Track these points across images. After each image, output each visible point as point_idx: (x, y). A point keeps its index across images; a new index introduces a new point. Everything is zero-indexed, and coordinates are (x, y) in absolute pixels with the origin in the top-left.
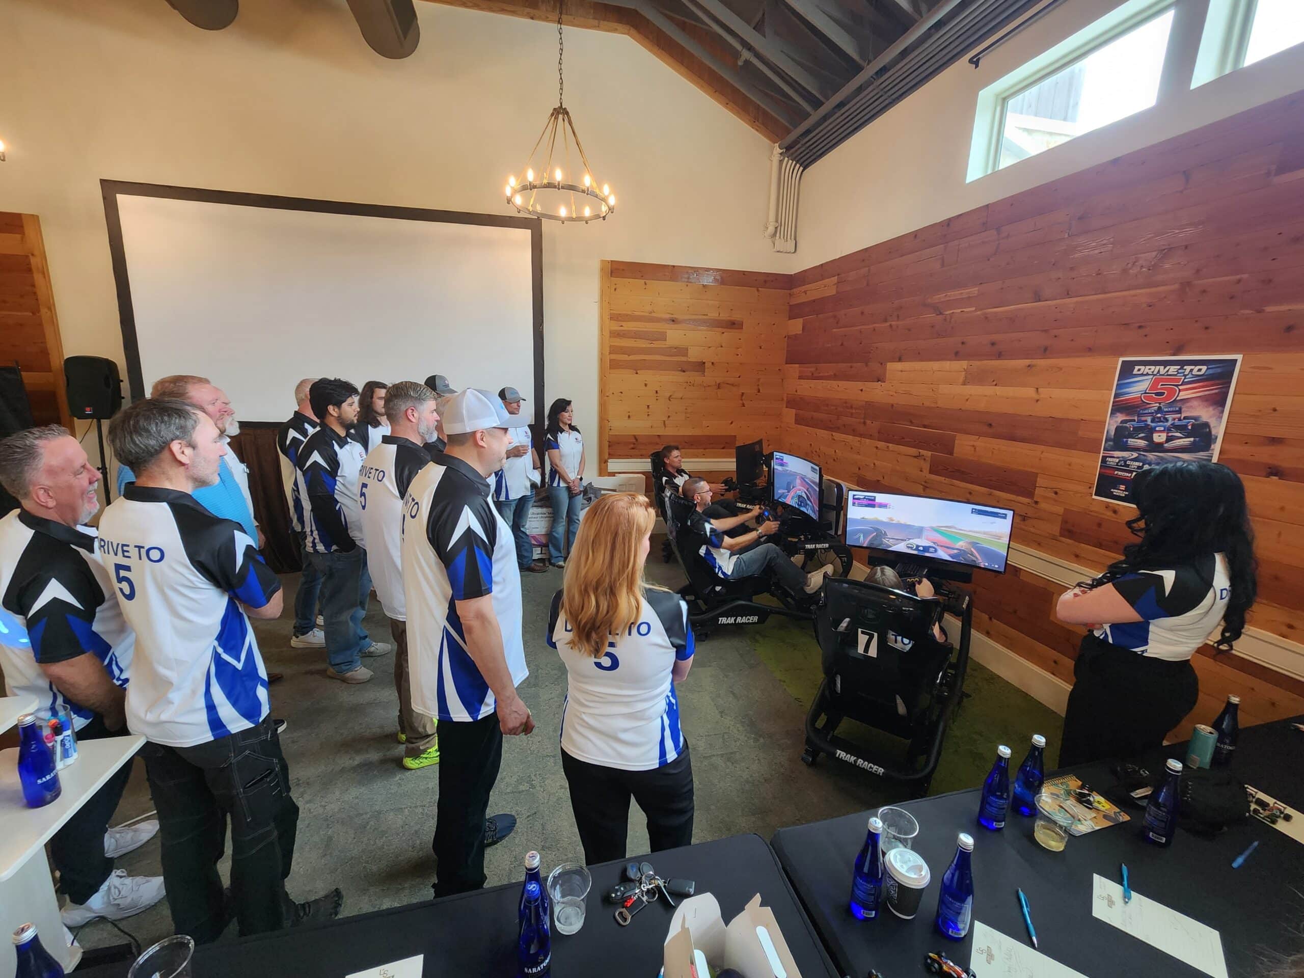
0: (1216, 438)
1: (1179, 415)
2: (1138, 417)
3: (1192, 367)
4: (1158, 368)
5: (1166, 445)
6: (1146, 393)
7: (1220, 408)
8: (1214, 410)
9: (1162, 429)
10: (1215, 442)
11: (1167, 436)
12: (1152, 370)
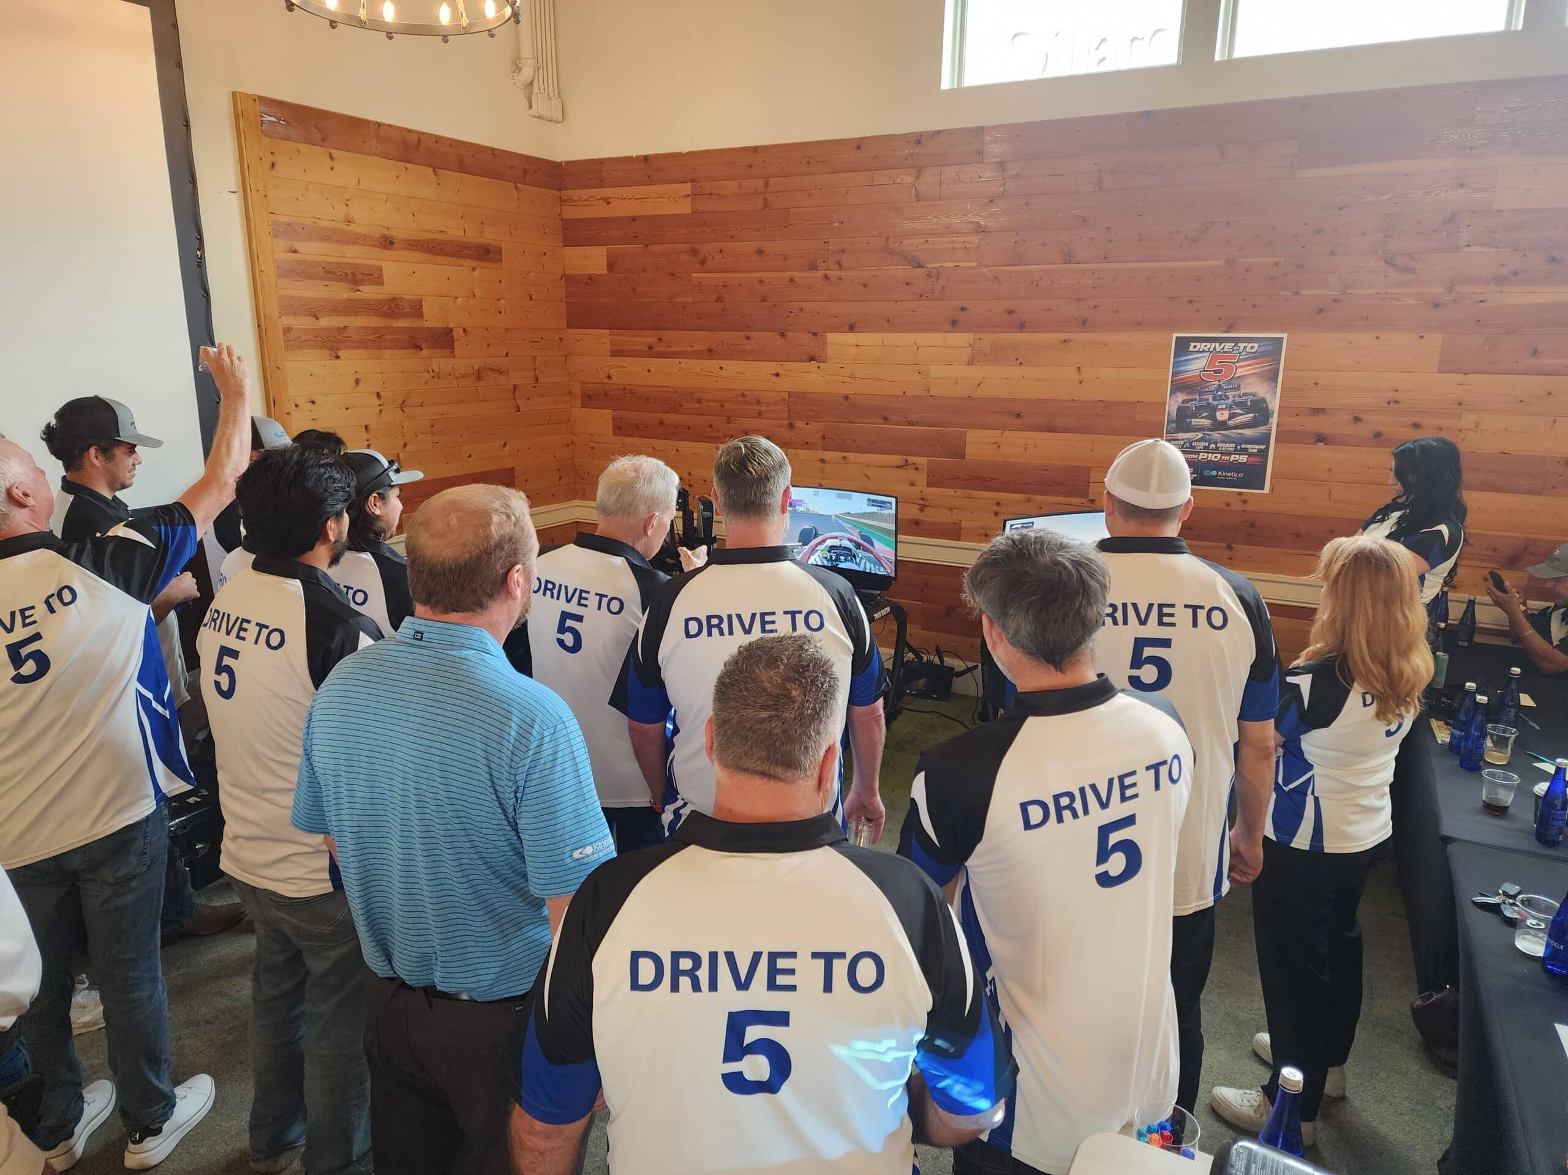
0: (1273, 412)
1: (1238, 392)
2: (1199, 396)
3: (1246, 345)
4: (1213, 344)
5: (1229, 422)
6: (1204, 371)
7: (1274, 384)
8: (1268, 386)
9: (1224, 406)
10: (1272, 417)
11: (1230, 414)
12: (1208, 347)
